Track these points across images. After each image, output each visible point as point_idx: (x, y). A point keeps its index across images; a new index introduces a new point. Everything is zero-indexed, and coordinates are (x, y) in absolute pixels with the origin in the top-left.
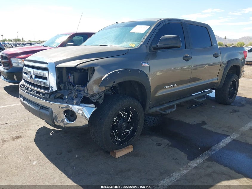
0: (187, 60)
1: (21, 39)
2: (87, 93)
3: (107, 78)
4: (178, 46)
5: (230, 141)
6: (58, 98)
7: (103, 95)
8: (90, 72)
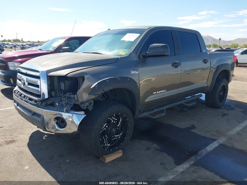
0: (176, 67)
1: (21, 40)
2: (77, 101)
3: (96, 86)
4: (166, 54)
5: (217, 145)
6: (50, 104)
7: (93, 102)
8: (80, 80)
